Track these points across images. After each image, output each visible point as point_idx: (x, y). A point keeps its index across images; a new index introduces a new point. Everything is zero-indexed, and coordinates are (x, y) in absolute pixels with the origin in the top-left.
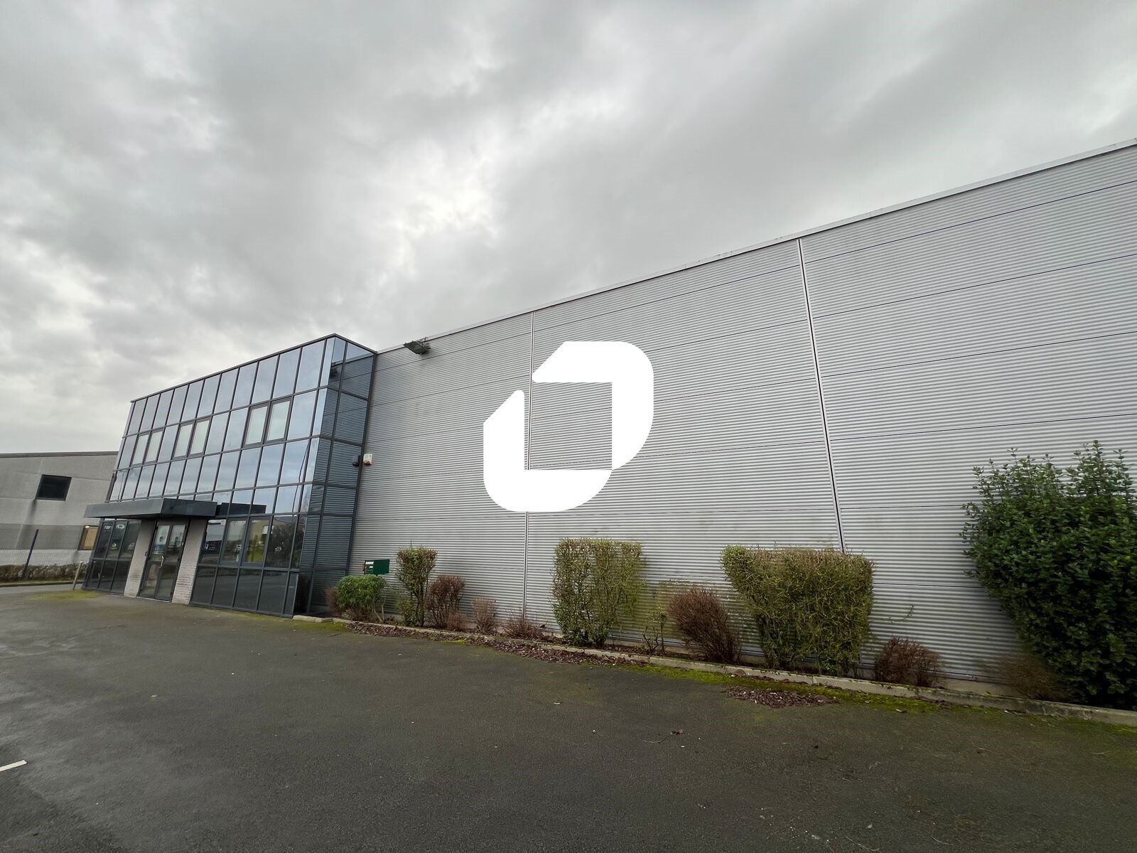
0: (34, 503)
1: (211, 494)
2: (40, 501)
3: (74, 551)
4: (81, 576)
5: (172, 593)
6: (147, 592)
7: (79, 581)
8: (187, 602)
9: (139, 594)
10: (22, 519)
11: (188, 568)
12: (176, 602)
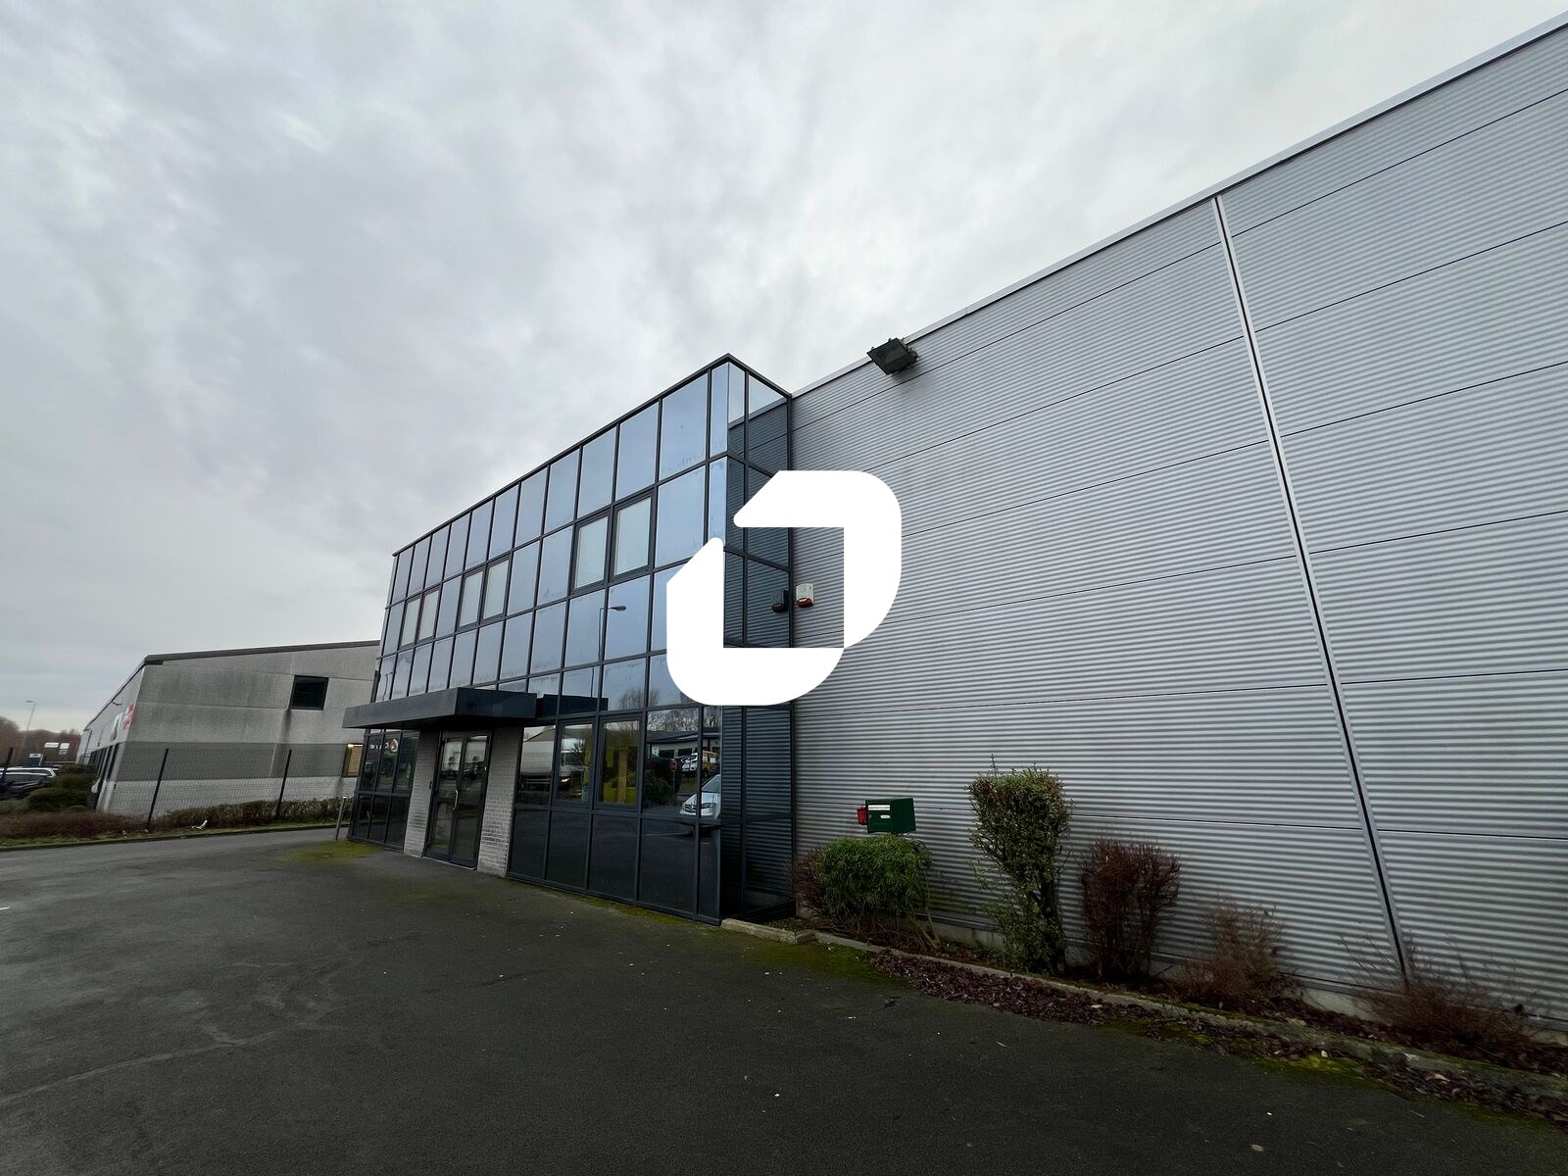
0: (288, 714)
1: (524, 681)
2: (293, 711)
3: (337, 779)
4: (346, 815)
5: (476, 855)
6: (437, 848)
7: (344, 823)
8: (502, 872)
9: (425, 853)
10: (275, 737)
11: (498, 813)
12: (485, 871)
